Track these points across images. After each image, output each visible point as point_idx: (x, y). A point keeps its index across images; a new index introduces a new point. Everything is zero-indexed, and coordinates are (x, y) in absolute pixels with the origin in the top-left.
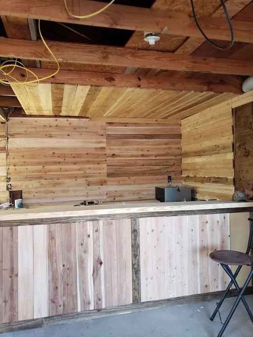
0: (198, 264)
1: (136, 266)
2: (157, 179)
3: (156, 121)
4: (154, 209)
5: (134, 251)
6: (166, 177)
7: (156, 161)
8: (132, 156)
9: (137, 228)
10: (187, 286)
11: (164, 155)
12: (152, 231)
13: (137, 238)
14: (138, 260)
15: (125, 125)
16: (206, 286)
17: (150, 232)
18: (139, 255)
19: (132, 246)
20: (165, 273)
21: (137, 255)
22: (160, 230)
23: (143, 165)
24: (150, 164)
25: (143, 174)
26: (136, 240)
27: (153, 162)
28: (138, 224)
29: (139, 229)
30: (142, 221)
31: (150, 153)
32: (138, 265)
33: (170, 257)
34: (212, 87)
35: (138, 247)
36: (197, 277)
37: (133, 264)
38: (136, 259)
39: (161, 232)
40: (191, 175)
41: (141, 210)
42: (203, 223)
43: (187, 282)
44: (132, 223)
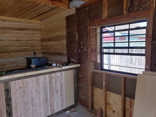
0: (48, 100)
1: (9, 111)
2: (28, 54)
3: (25, 20)
4: (20, 75)
5: (7, 102)
6: (33, 52)
7: (26, 44)
8: (10, 41)
9: (9, 88)
10: (43, 114)
11: (31, 40)
12: (20, 88)
13: (9, 94)
14: (11, 107)
15: (4, 21)
16: (53, 110)
17: (19, 89)
18: (11, 104)
19: (6, 100)
20: (30, 110)
21: (10, 104)
22: (25, 86)
23: (18, 46)
24: (23, 46)
25: (18, 51)
26: (8, 95)
27: (25, 44)
28: (9, 86)
29: (10, 88)
30: (12, 83)
31: (22, 39)
32: (11, 110)
33: (32, 100)
34: (54, 2)
35: (10, 99)
36: (48, 107)
37: (7, 111)
38: (9, 107)
39: (26, 87)
40: (46, 51)
41: (10, 77)
42: (51, 78)
43: (43, 111)
44: (4, 85)
